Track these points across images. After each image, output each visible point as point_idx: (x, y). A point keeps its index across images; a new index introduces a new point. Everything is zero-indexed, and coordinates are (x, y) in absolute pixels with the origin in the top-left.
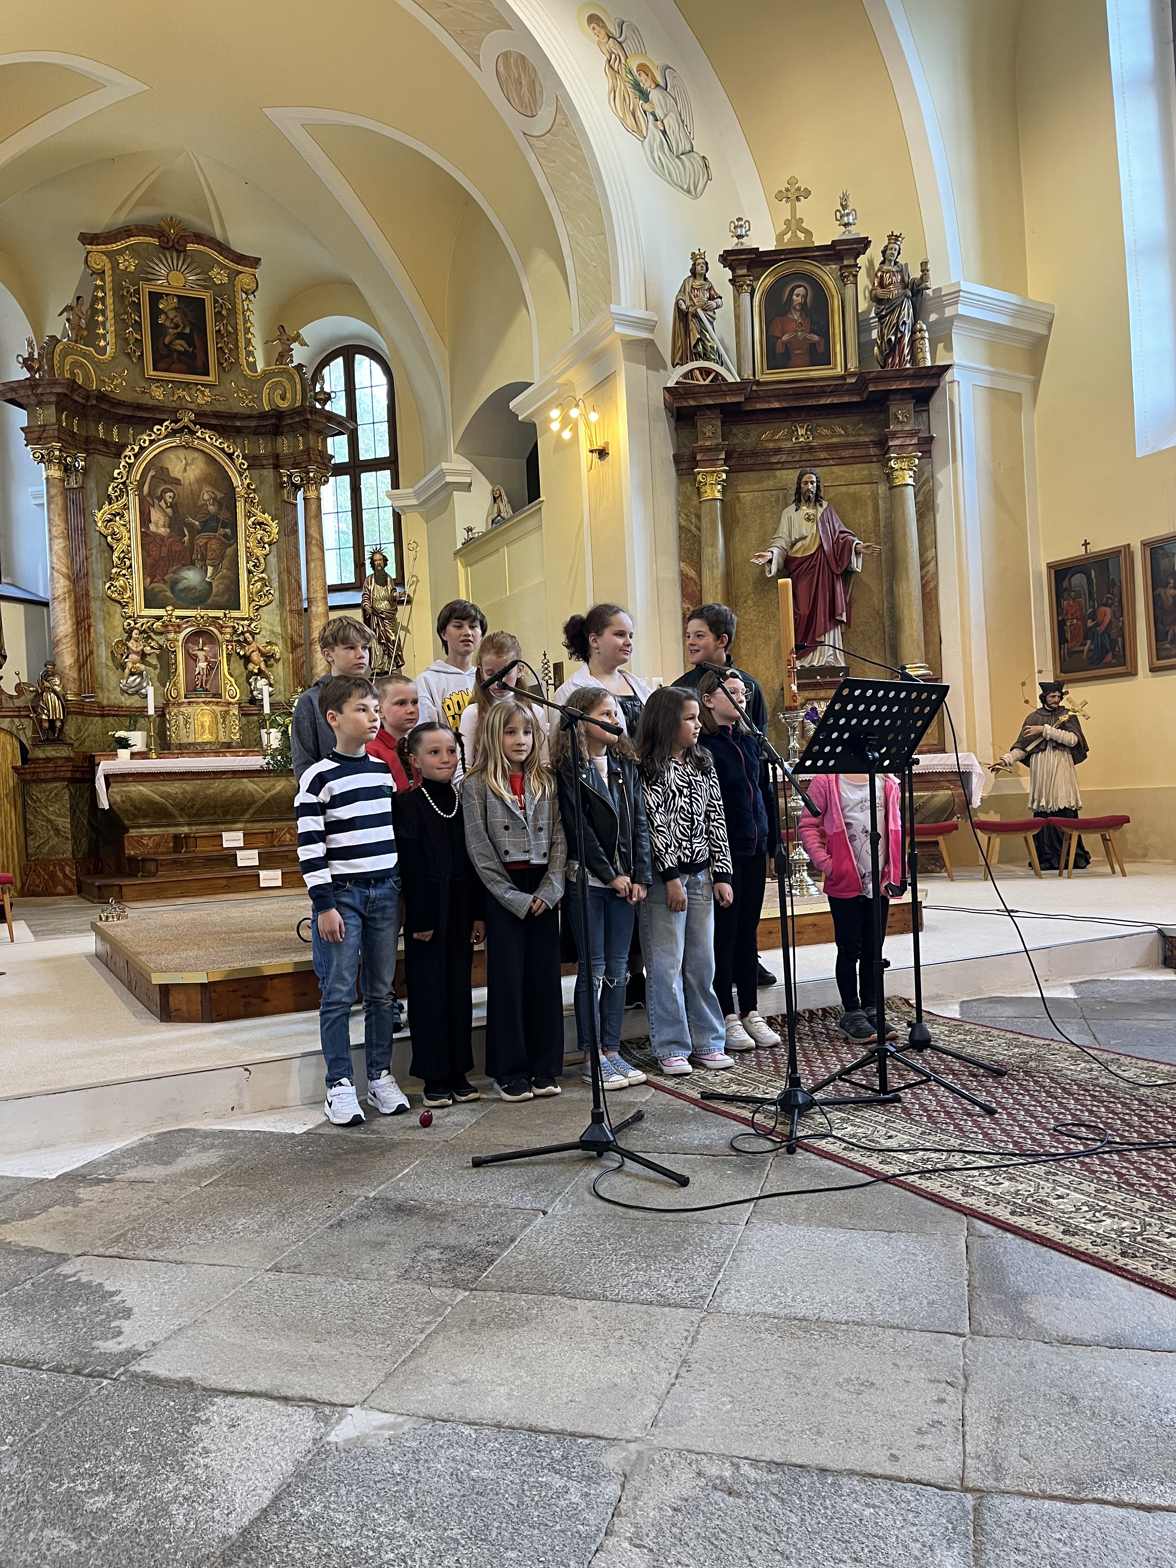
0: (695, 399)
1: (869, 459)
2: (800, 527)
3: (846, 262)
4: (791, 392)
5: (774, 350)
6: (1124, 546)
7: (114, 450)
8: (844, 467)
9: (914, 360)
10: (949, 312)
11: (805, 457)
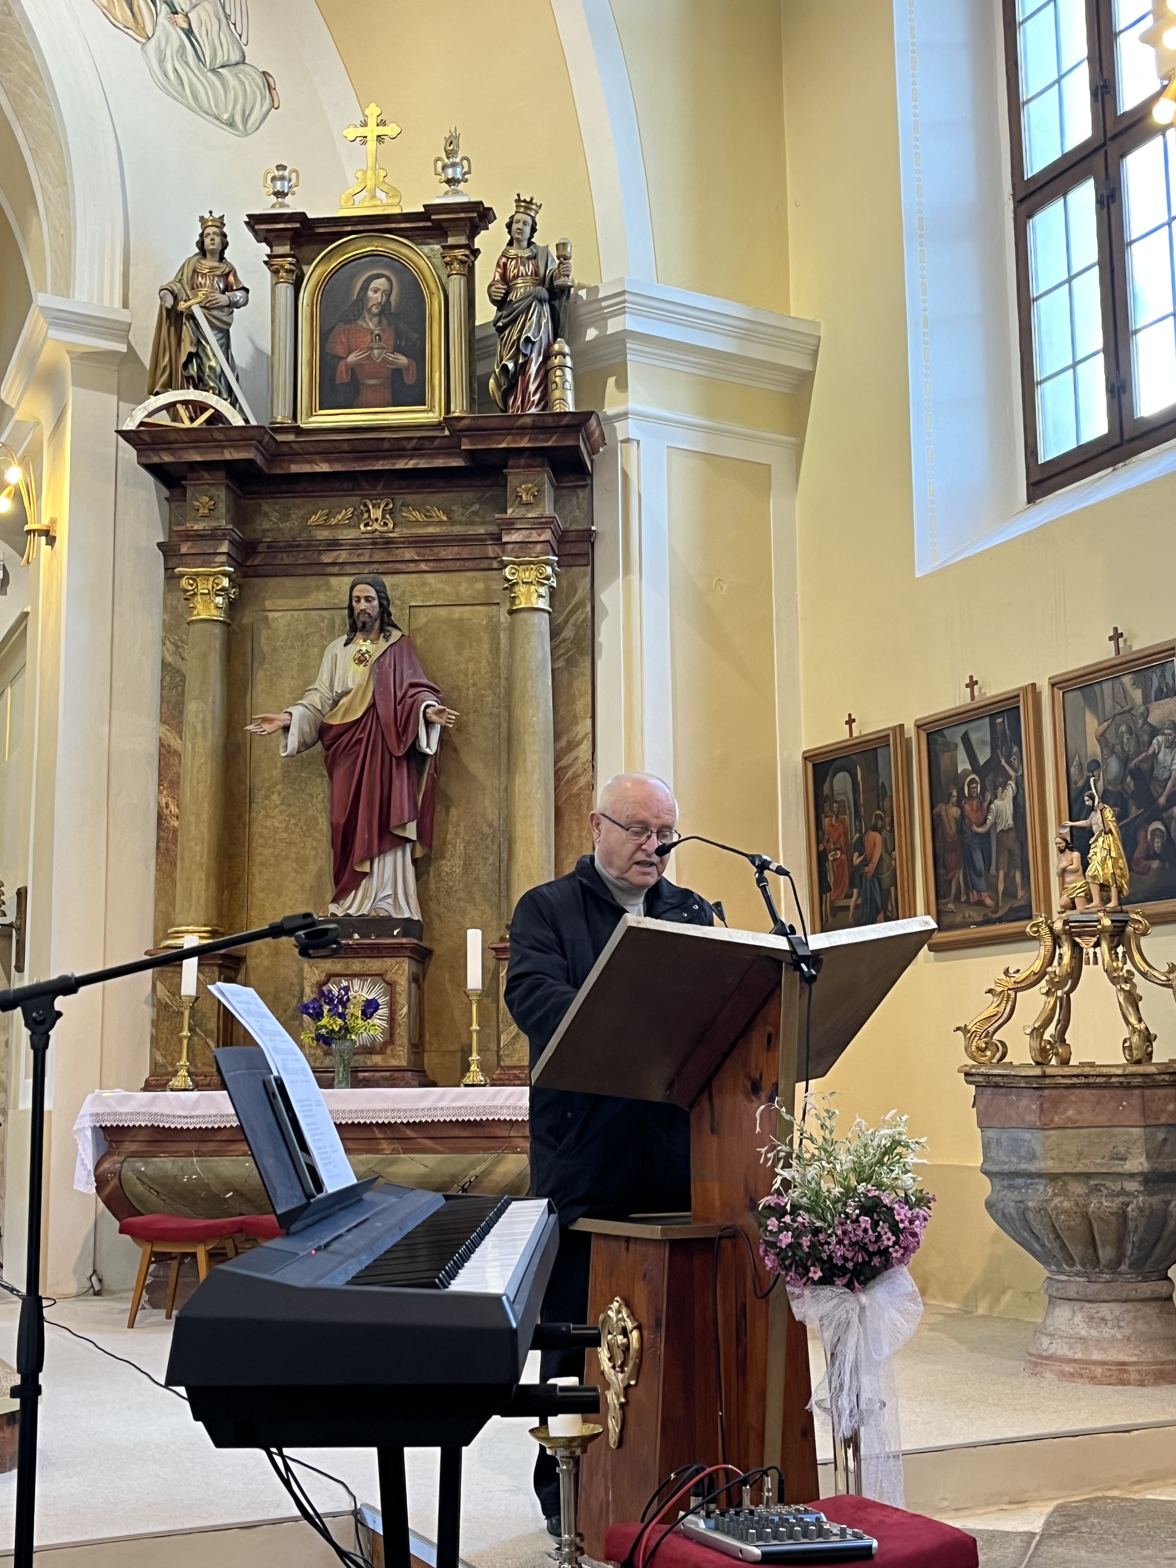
0: (170, 451)
1: (485, 564)
2: (345, 673)
3: (451, 241)
4: (346, 447)
5: (332, 378)
6: (894, 729)
8: (445, 576)
9: (545, 399)
10: (613, 326)
11: (378, 556)
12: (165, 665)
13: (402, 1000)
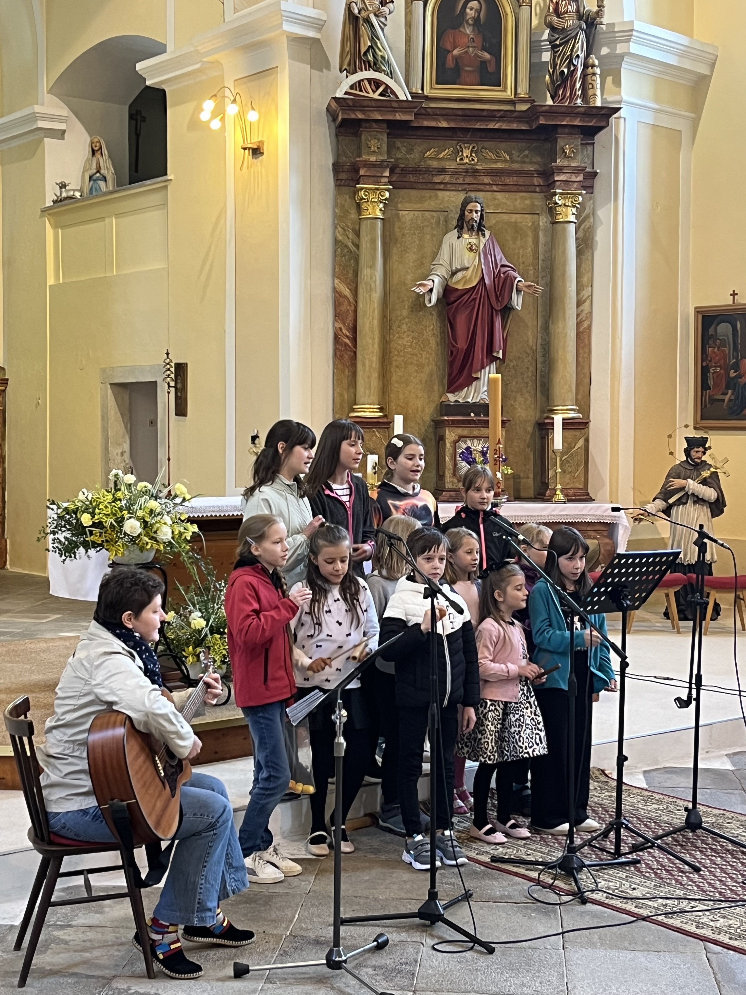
0: (363, 112)
1: (532, 188)
2: (462, 256)
5: (444, 63)
8: (507, 195)
9: (583, 93)
10: (620, 49)
11: (468, 180)
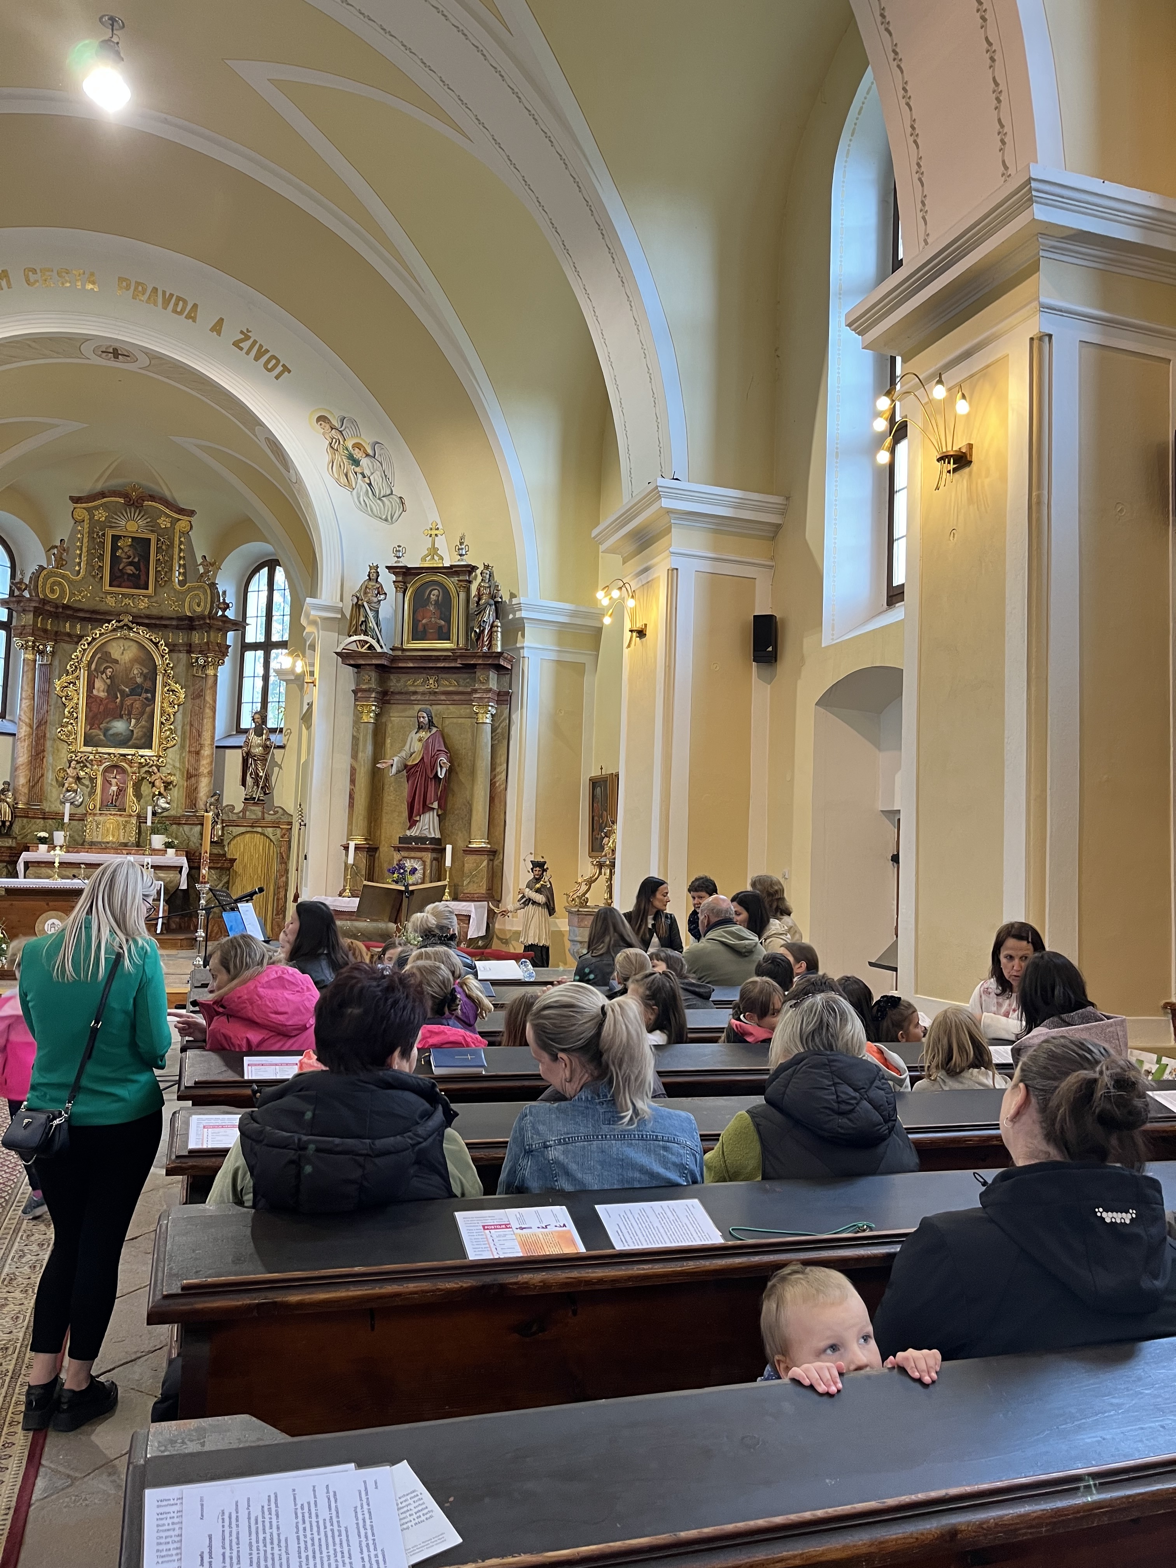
2: (414, 744)
3: (461, 578)
4: (419, 657)
5: (416, 629)
6: (610, 776)
7: (76, 640)
9: (490, 646)
10: (518, 615)
11: (432, 698)
12: (354, 737)
13: (428, 867)
